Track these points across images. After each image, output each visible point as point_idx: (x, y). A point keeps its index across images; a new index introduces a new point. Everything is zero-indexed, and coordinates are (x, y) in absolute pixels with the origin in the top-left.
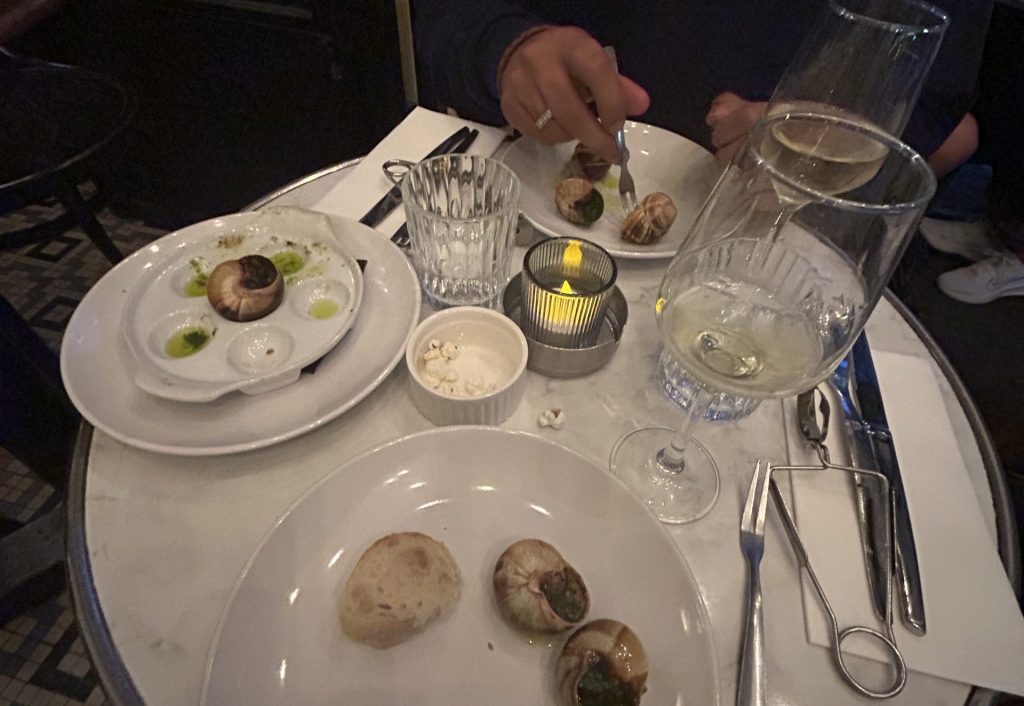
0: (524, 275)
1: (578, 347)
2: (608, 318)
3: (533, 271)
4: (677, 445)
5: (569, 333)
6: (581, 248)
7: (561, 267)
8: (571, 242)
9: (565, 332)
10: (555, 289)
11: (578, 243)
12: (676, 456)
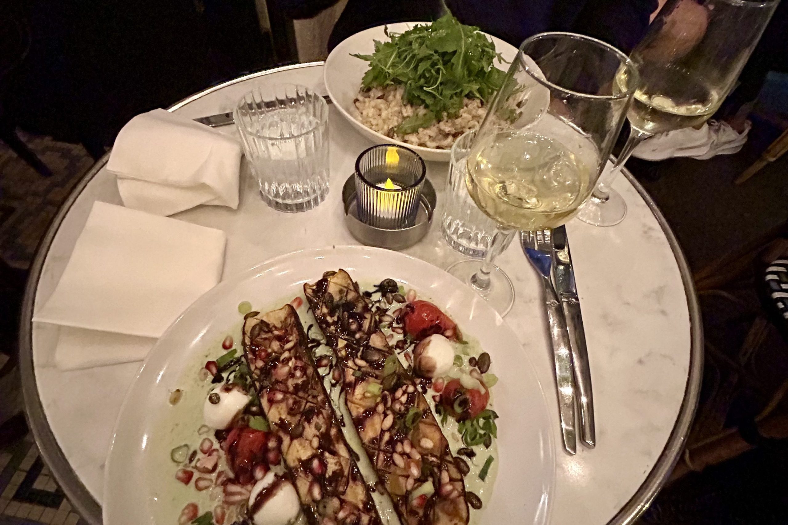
0: (356, 175)
1: (401, 228)
2: (423, 202)
3: (362, 172)
4: (484, 270)
5: (393, 217)
6: (398, 152)
7: (384, 167)
8: (389, 148)
9: (390, 217)
10: (379, 185)
11: (395, 149)
12: (484, 277)
